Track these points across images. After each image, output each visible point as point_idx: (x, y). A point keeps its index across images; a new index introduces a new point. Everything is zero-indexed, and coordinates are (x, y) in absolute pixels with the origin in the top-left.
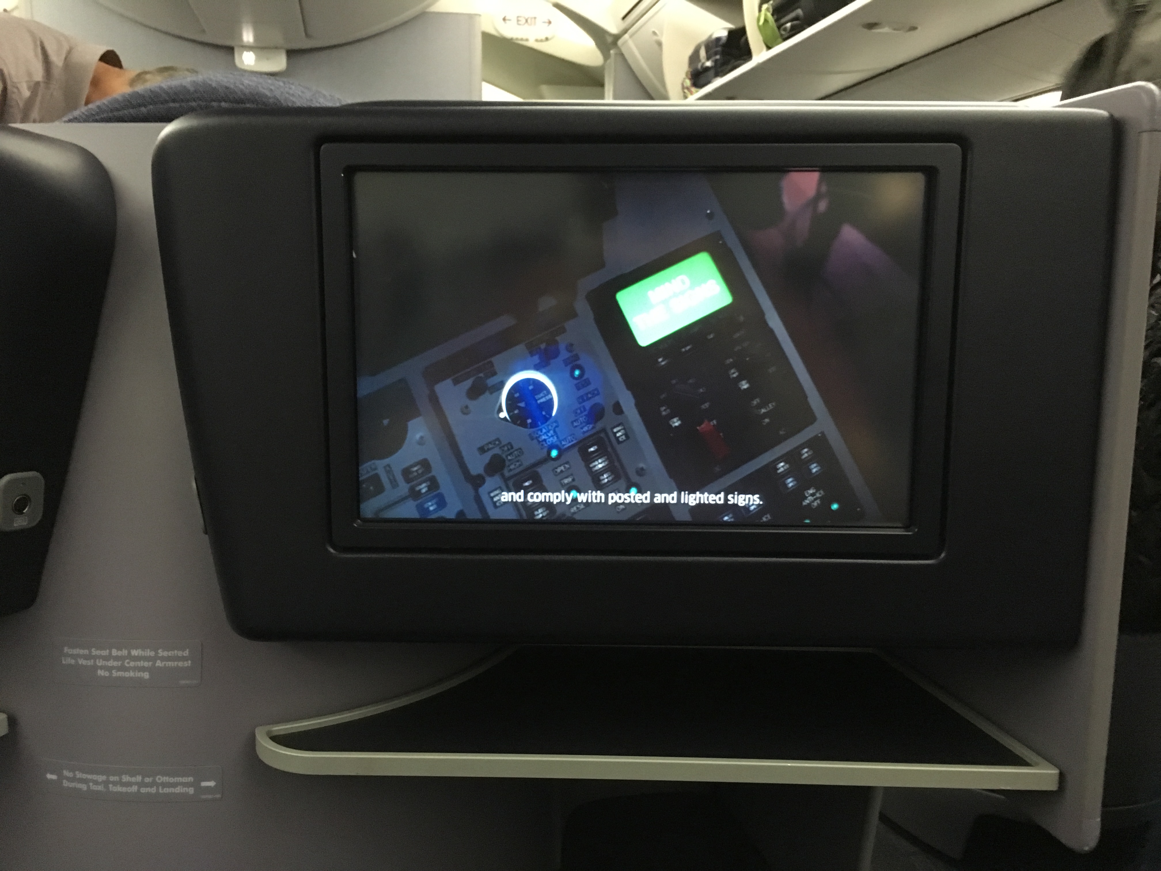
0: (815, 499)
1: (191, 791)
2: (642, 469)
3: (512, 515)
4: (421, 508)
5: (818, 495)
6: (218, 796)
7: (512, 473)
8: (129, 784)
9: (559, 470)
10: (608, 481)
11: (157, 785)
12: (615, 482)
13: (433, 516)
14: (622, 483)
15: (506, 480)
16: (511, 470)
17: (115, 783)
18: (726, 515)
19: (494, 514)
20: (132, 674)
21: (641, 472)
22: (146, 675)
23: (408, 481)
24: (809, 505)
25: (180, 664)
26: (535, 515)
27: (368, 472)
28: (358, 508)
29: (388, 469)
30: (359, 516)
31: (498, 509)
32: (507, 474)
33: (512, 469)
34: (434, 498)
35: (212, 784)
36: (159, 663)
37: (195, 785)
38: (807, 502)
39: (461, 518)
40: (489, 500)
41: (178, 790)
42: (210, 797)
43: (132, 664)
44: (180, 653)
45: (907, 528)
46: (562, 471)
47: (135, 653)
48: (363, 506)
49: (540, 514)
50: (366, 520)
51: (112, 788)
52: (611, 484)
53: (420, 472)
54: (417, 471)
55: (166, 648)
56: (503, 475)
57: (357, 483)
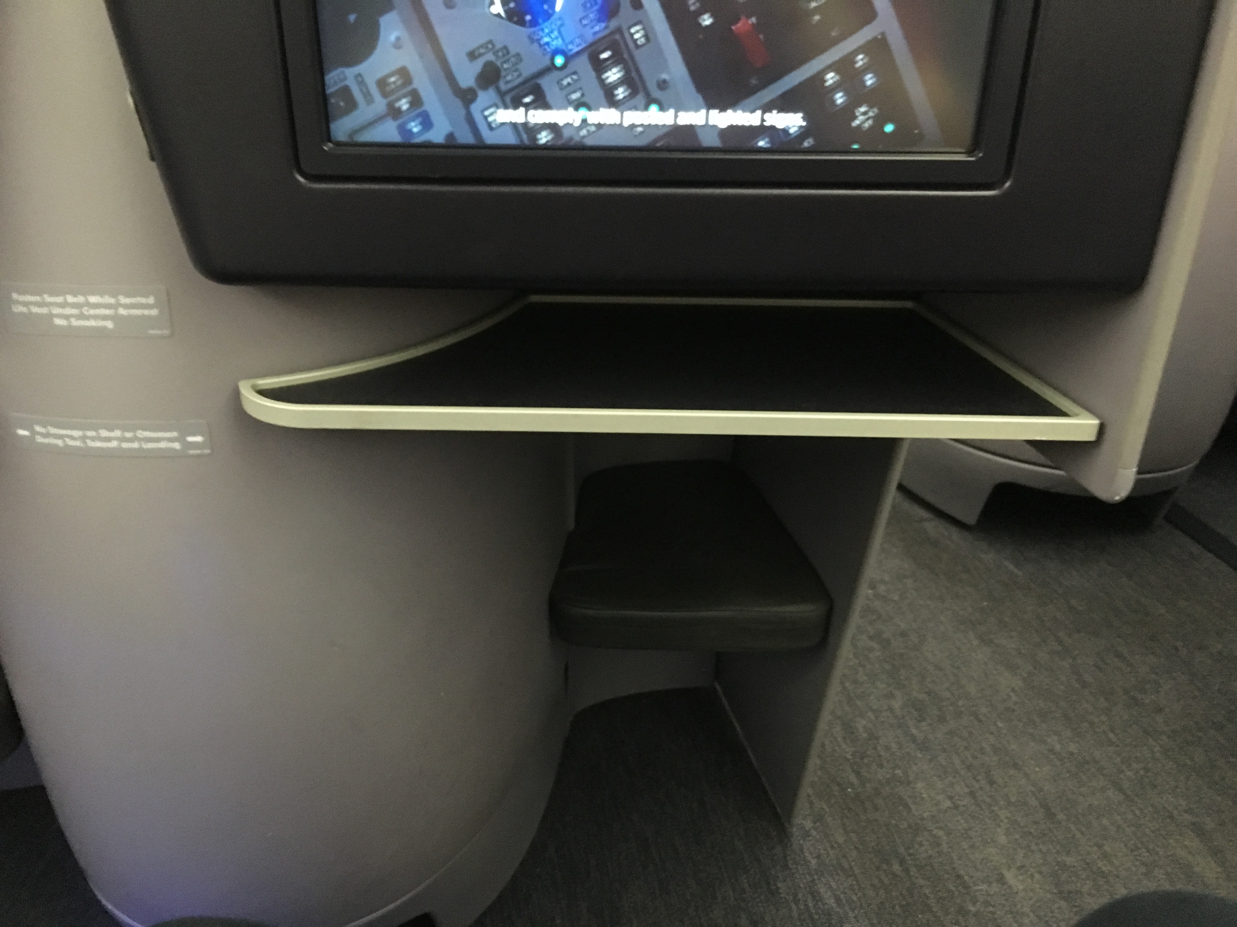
0: (868, 119)
1: (177, 446)
2: (665, 81)
3: (510, 139)
4: (403, 129)
5: (871, 114)
6: (207, 451)
7: (510, 86)
8: (109, 439)
9: (565, 82)
10: (625, 97)
11: (140, 440)
12: (631, 99)
13: (418, 140)
14: (640, 99)
15: (502, 95)
16: (507, 82)
17: (93, 439)
18: (762, 139)
19: (490, 138)
20: (92, 323)
21: (663, 85)
22: (109, 324)
23: (385, 95)
24: (859, 127)
25: (146, 312)
26: (537, 140)
27: (336, 83)
28: (328, 128)
29: (360, 79)
30: (329, 140)
31: (495, 132)
32: (503, 87)
33: (510, 80)
34: (418, 116)
35: (199, 439)
36: (122, 311)
37: (181, 439)
38: (856, 123)
39: (451, 144)
40: (483, 121)
41: (163, 445)
42: (198, 452)
43: (92, 312)
44: (143, 300)
45: (969, 153)
46: (569, 84)
47: (93, 299)
48: (333, 126)
49: (544, 138)
50: (338, 144)
51: (91, 444)
52: (628, 101)
53: (399, 83)
54: (394, 83)
55: (127, 295)
56: (498, 90)
57: (324, 98)
